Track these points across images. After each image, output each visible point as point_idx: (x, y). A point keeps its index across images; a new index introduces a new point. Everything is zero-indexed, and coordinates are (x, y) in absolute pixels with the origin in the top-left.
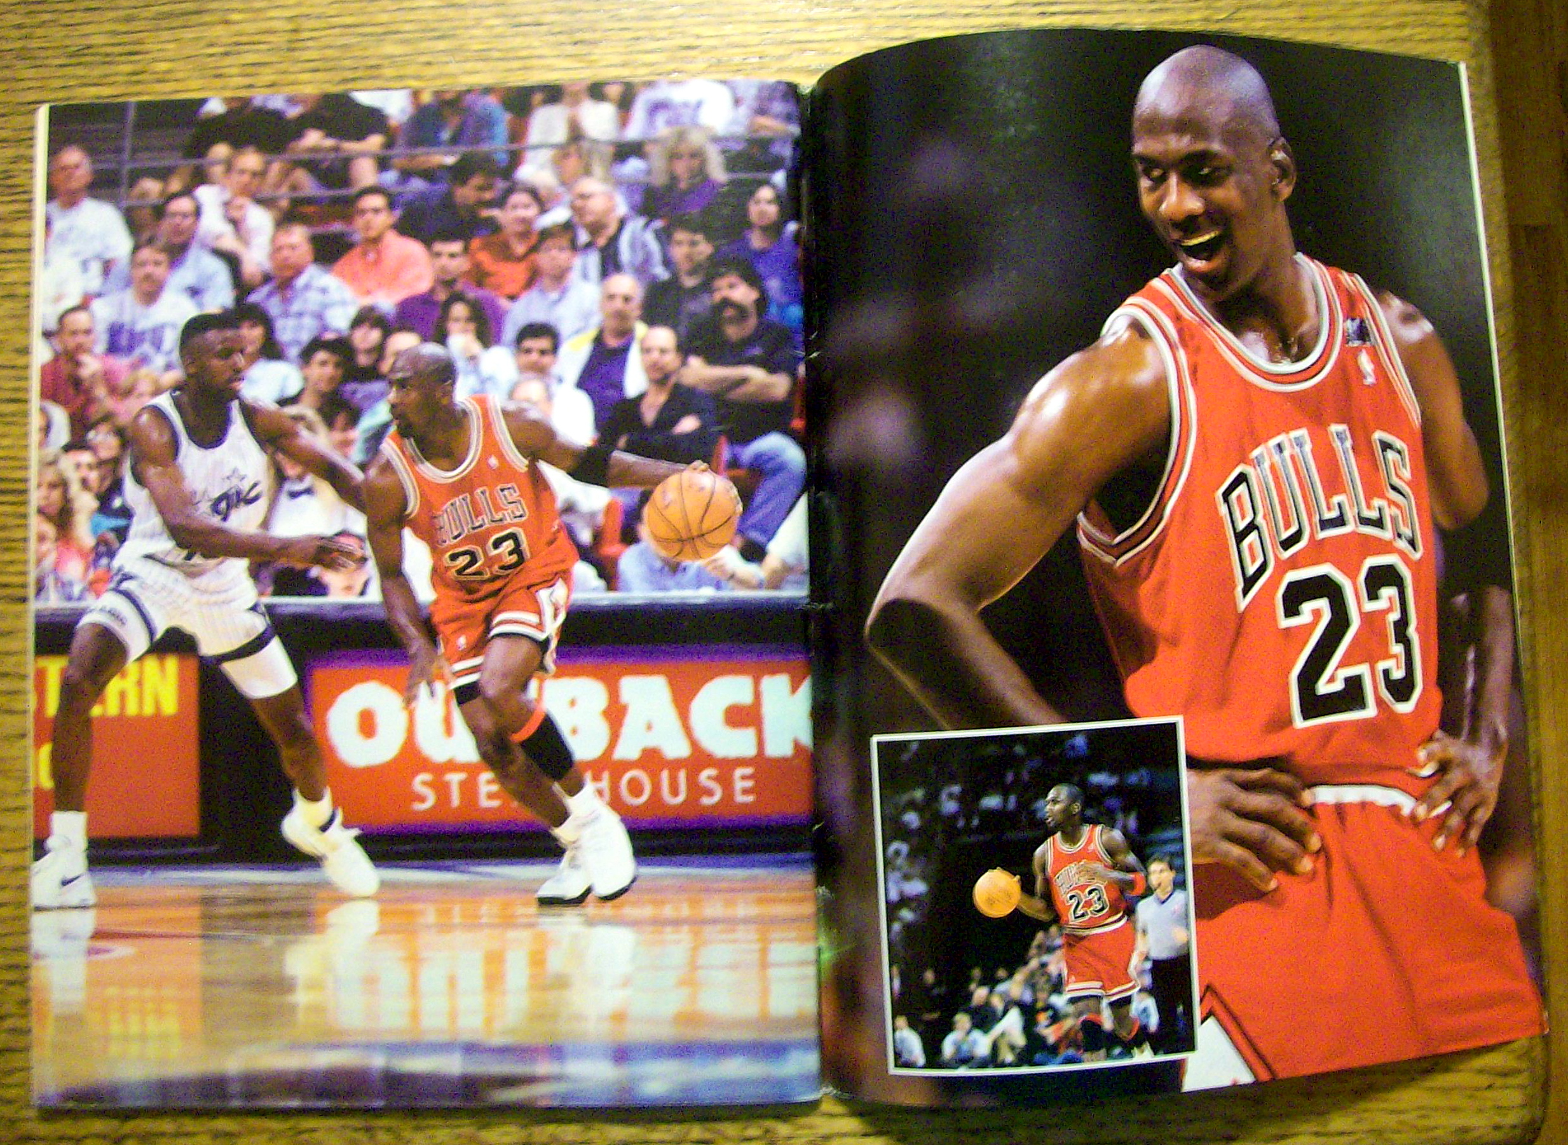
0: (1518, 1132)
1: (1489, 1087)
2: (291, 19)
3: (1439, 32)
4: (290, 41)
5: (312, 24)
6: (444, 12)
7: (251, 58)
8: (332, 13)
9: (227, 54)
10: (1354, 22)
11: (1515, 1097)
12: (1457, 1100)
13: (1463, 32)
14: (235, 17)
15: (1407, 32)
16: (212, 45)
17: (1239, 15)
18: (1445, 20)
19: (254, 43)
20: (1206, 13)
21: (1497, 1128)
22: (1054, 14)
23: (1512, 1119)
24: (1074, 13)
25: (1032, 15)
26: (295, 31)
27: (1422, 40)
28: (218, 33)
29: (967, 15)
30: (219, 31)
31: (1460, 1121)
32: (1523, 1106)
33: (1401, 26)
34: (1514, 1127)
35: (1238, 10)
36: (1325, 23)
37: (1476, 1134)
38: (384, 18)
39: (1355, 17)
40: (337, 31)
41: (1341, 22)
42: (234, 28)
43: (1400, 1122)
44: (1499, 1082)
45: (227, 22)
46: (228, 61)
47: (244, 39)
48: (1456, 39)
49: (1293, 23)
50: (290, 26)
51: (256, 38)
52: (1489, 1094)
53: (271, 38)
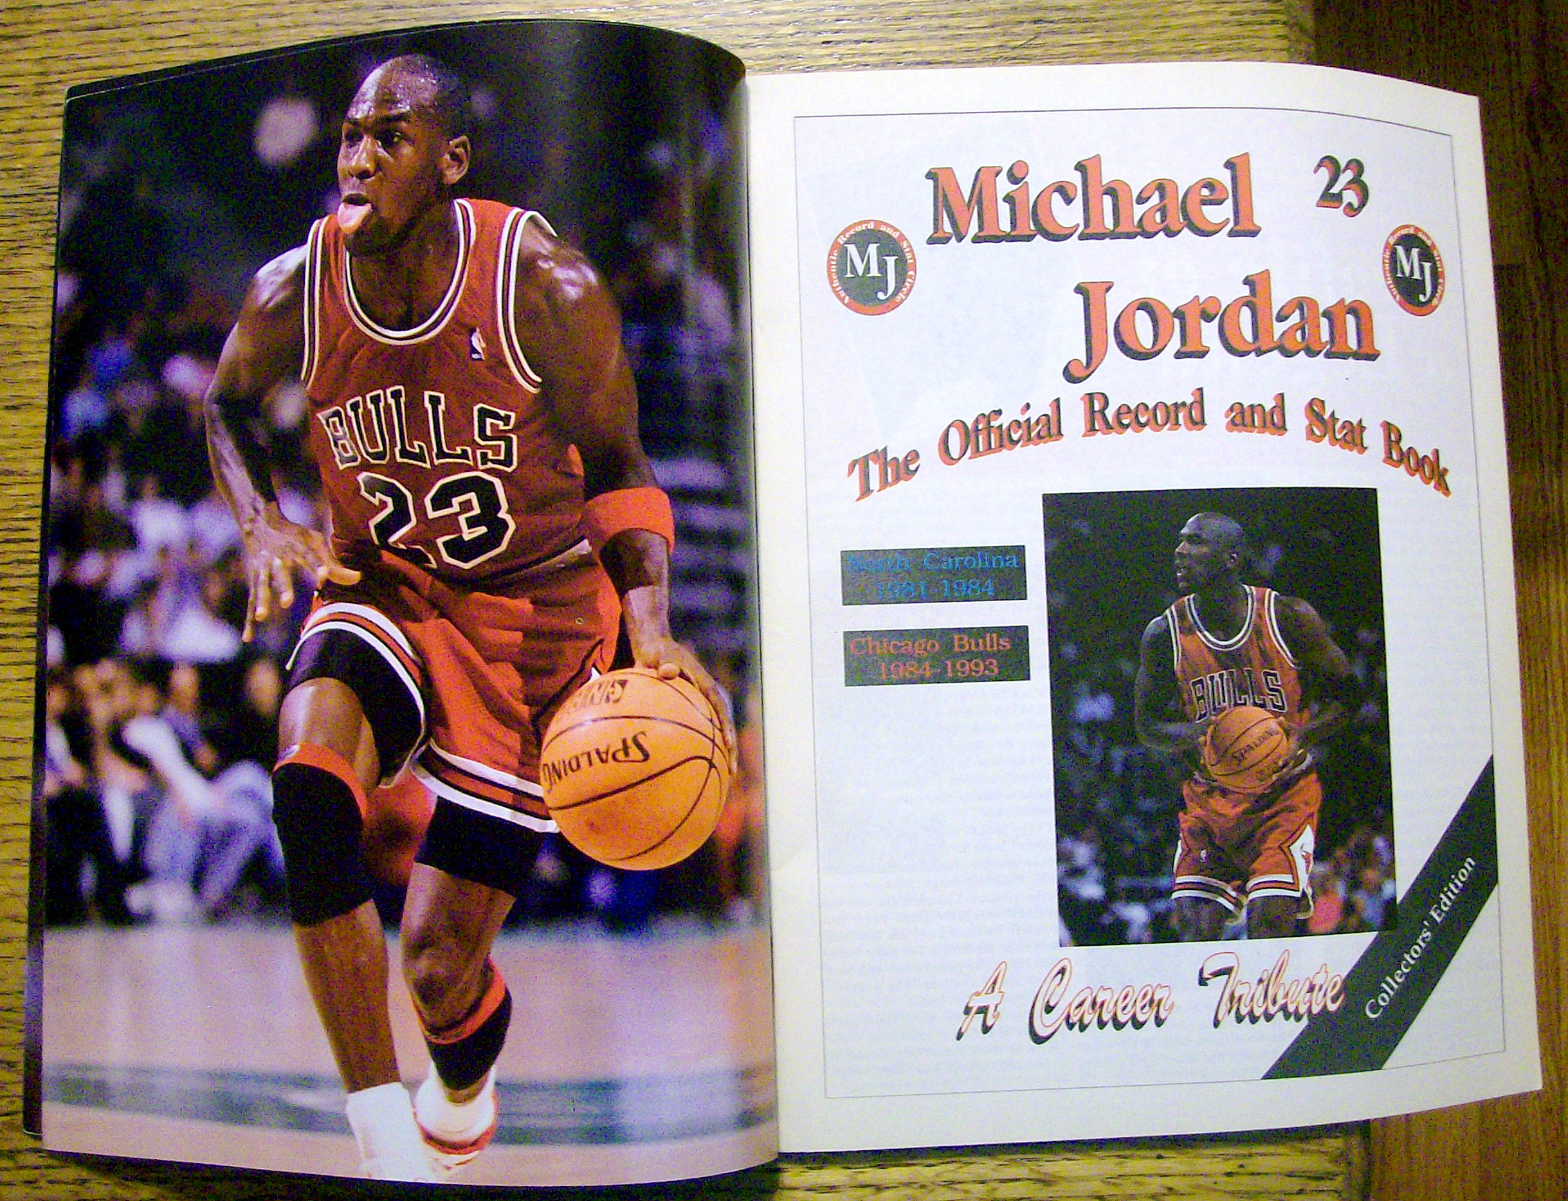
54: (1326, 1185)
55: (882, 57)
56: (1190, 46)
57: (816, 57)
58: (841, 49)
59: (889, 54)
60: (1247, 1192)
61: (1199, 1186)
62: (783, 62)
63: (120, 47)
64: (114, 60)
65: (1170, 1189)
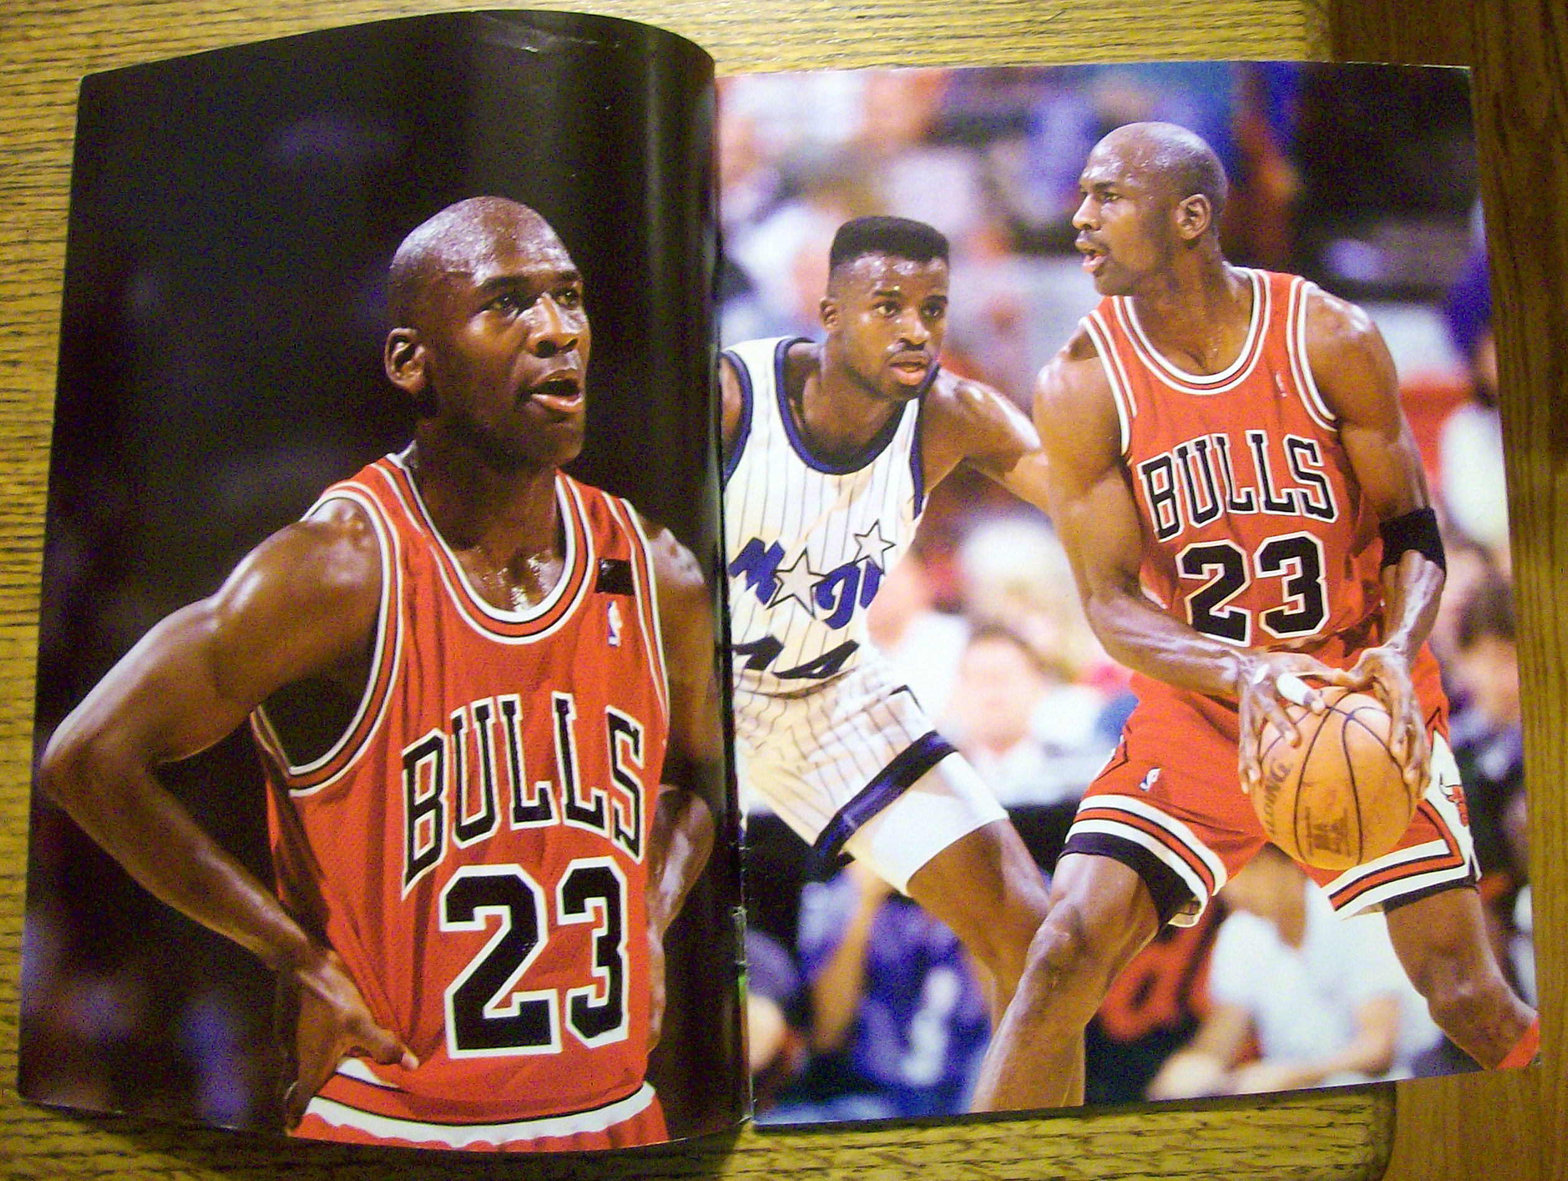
0: (1361, 1171)
1: (1330, 1125)
2: (90, 35)
3: (1275, 32)
4: (91, 58)
5: (115, 39)
6: (246, 26)
7: (50, 75)
8: (133, 27)
9: (26, 71)
10: (1186, 22)
11: (1356, 1135)
12: (1294, 1139)
13: (1300, 32)
14: (36, 33)
15: (1242, 31)
16: (12, 62)
17: (1065, 17)
18: (1283, 19)
19: (56, 60)
20: (1030, 15)
21: (1339, 1167)
22: (872, 17)
23: (1353, 1158)
24: (893, 17)
25: (850, 19)
26: (97, 47)
27: (1254, 41)
28: (19, 50)
29: (781, 21)
30: (20, 47)
31: (1300, 1161)
32: (1365, 1145)
33: (1238, 25)
34: (1356, 1166)
35: (1064, 11)
36: (1155, 24)
37: (1318, 1172)
38: (186, 32)
39: (1187, 16)
40: (138, 47)
41: (1174, 21)
42: (36, 44)
43: (1238, 1163)
44: (1342, 1118)
45: (27, 39)
46: (31, 78)
47: (44, 56)
48: (1293, 38)
49: (1121, 24)
50: (91, 42)
51: (58, 55)
52: (1329, 1132)
53: (70, 54)
54: (1354, 1118)
55: (916, 32)
56: (1210, 21)
57: (848, 31)
58: (875, 23)
59: (923, 29)
60: (1279, 1126)
61: (1233, 1121)
62: (820, 35)
63: (173, 22)
64: (165, 34)
65: (1205, 1124)
